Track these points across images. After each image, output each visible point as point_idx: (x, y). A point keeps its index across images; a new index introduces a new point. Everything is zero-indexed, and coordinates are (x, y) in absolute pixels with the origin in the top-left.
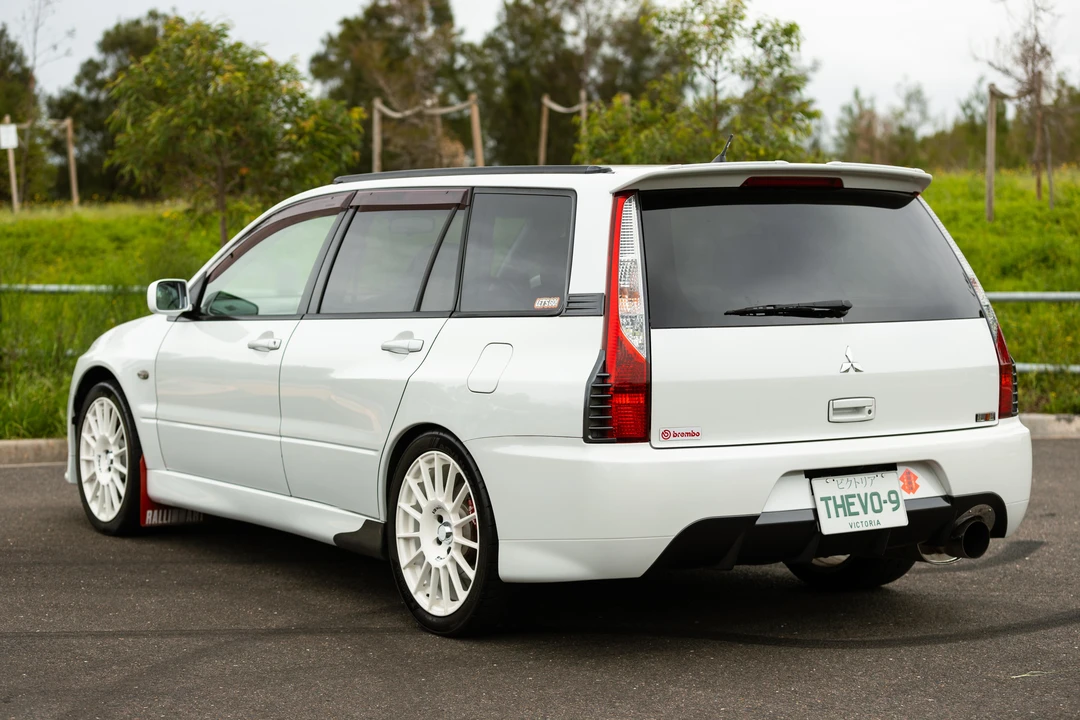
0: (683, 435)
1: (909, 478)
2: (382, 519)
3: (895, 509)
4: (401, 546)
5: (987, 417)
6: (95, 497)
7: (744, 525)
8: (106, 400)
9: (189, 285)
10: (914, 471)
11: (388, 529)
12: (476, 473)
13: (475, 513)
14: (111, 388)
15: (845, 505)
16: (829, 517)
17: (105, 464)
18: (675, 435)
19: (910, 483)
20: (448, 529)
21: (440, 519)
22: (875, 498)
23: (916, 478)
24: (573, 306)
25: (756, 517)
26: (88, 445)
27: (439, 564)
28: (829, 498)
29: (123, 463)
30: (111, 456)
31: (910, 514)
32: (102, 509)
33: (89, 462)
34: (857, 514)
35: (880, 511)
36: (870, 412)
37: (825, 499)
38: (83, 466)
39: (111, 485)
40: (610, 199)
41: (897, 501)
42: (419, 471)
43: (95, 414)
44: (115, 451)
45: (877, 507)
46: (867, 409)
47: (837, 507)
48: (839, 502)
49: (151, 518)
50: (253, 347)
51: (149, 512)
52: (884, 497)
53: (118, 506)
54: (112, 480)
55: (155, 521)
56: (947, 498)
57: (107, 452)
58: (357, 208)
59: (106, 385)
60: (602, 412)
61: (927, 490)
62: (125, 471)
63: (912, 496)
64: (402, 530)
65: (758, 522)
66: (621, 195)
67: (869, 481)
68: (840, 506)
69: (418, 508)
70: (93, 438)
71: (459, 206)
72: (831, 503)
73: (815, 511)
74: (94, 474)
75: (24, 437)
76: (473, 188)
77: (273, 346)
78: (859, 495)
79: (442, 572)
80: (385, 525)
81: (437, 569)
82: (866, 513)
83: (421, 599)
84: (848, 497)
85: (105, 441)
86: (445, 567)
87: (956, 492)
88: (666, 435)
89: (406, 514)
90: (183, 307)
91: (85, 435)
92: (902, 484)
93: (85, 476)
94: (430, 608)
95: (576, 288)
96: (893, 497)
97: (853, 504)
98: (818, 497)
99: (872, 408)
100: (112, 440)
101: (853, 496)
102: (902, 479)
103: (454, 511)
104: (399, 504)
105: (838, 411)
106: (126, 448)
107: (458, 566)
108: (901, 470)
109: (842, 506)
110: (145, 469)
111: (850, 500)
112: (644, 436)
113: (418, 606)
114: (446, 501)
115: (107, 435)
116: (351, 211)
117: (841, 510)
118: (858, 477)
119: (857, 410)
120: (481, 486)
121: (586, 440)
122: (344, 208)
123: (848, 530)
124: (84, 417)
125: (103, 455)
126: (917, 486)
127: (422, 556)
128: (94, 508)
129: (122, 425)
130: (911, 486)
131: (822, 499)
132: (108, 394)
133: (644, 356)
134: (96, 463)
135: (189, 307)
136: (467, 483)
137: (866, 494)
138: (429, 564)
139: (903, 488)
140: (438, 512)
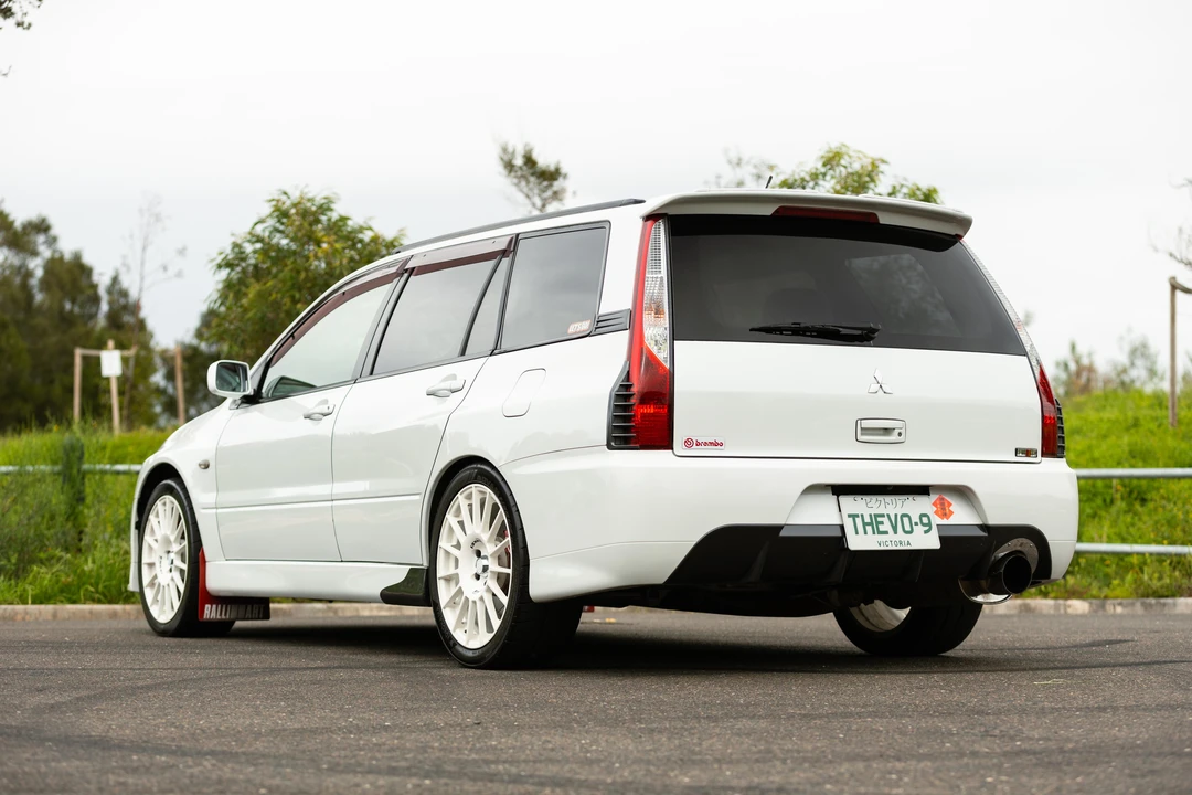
0: (706, 444)
1: (942, 504)
2: (426, 564)
3: (926, 532)
4: (441, 585)
5: (1028, 453)
6: (155, 601)
7: (767, 535)
8: (169, 498)
9: (250, 373)
10: (948, 498)
11: (430, 572)
12: (510, 498)
13: (509, 538)
14: (173, 484)
15: (874, 523)
16: (857, 533)
17: (166, 565)
18: (698, 444)
19: (944, 509)
20: (485, 562)
21: (478, 554)
22: (906, 520)
23: (950, 505)
24: (602, 325)
25: (780, 528)
26: (150, 548)
27: (476, 597)
28: (857, 516)
29: (183, 561)
30: (172, 556)
31: (942, 539)
32: (162, 611)
33: (151, 565)
34: (886, 533)
35: (911, 532)
36: (900, 434)
37: (854, 516)
38: (145, 569)
39: (171, 584)
40: (641, 222)
41: (929, 524)
42: (459, 507)
43: (157, 515)
44: (176, 547)
45: (908, 528)
46: (897, 431)
47: (865, 524)
48: (867, 520)
49: (210, 612)
50: (308, 417)
51: (208, 606)
52: (915, 519)
53: (177, 604)
54: (173, 579)
55: (213, 615)
56: (984, 527)
57: (169, 552)
58: (412, 271)
59: (169, 482)
60: (625, 419)
61: (961, 517)
62: (185, 567)
63: (945, 522)
64: (442, 570)
65: (783, 533)
66: (652, 217)
67: (899, 503)
68: (868, 524)
69: (458, 546)
70: (156, 540)
71: (504, 253)
72: (859, 520)
73: (842, 527)
74: (155, 577)
75: (99, 602)
76: (518, 235)
77: (326, 411)
78: (888, 515)
79: (478, 603)
80: (428, 570)
81: (474, 602)
82: (896, 533)
83: (460, 636)
84: (876, 516)
85: (167, 541)
86: (482, 599)
87: (992, 521)
88: (688, 443)
89: (447, 553)
90: (244, 390)
91: (147, 538)
92: (935, 509)
93: (146, 580)
94: (467, 642)
95: (606, 307)
96: (925, 520)
97: (882, 523)
98: (845, 512)
99: (903, 431)
100: (172, 538)
101: (883, 516)
102: (935, 504)
103: (489, 541)
104: (440, 544)
105: (865, 431)
106: (186, 543)
107: (494, 595)
108: (934, 497)
109: (871, 524)
110: (205, 562)
111: (879, 519)
112: (666, 443)
113: (456, 643)
114: (483, 531)
115: (168, 533)
116: (406, 275)
117: (869, 528)
118: (888, 498)
119: (887, 431)
120: (514, 509)
121: (610, 447)
122: (399, 274)
123: (876, 547)
124: (147, 519)
125: (165, 556)
126: (951, 513)
127: (460, 592)
128: (154, 611)
129: (183, 520)
130: (944, 511)
131: (849, 516)
132: (170, 490)
133: (667, 366)
134: (157, 565)
135: (250, 391)
136: (501, 509)
137: (896, 515)
138: (467, 599)
139: (936, 513)
140: (476, 547)
